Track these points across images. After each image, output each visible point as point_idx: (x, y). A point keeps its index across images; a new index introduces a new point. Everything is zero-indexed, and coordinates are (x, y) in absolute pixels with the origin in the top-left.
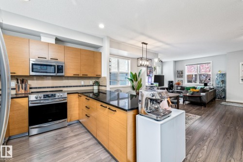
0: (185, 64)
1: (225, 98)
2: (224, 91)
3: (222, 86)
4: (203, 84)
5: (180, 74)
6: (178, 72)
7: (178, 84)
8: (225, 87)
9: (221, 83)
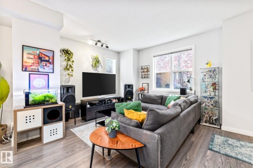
0: (152, 55)
1: (218, 121)
2: (217, 105)
3: (212, 94)
4: (179, 91)
5: (144, 72)
6: (142, 69)
7: (142, 90)
8: (220, 97)
9: (211, 89)
